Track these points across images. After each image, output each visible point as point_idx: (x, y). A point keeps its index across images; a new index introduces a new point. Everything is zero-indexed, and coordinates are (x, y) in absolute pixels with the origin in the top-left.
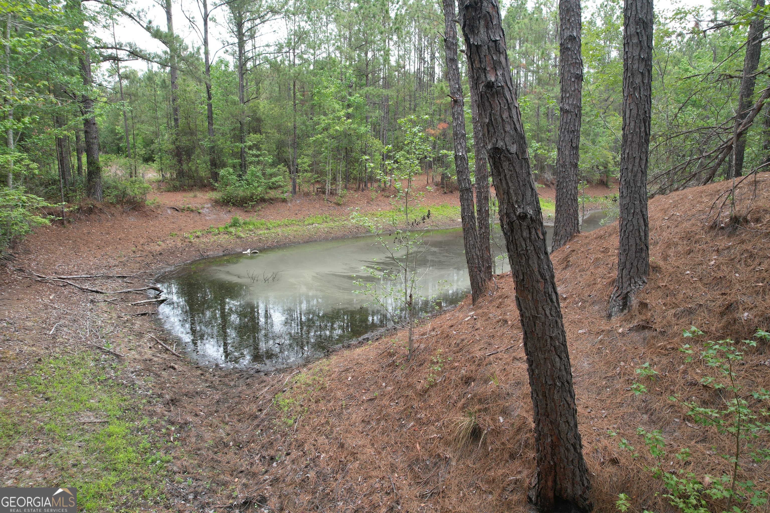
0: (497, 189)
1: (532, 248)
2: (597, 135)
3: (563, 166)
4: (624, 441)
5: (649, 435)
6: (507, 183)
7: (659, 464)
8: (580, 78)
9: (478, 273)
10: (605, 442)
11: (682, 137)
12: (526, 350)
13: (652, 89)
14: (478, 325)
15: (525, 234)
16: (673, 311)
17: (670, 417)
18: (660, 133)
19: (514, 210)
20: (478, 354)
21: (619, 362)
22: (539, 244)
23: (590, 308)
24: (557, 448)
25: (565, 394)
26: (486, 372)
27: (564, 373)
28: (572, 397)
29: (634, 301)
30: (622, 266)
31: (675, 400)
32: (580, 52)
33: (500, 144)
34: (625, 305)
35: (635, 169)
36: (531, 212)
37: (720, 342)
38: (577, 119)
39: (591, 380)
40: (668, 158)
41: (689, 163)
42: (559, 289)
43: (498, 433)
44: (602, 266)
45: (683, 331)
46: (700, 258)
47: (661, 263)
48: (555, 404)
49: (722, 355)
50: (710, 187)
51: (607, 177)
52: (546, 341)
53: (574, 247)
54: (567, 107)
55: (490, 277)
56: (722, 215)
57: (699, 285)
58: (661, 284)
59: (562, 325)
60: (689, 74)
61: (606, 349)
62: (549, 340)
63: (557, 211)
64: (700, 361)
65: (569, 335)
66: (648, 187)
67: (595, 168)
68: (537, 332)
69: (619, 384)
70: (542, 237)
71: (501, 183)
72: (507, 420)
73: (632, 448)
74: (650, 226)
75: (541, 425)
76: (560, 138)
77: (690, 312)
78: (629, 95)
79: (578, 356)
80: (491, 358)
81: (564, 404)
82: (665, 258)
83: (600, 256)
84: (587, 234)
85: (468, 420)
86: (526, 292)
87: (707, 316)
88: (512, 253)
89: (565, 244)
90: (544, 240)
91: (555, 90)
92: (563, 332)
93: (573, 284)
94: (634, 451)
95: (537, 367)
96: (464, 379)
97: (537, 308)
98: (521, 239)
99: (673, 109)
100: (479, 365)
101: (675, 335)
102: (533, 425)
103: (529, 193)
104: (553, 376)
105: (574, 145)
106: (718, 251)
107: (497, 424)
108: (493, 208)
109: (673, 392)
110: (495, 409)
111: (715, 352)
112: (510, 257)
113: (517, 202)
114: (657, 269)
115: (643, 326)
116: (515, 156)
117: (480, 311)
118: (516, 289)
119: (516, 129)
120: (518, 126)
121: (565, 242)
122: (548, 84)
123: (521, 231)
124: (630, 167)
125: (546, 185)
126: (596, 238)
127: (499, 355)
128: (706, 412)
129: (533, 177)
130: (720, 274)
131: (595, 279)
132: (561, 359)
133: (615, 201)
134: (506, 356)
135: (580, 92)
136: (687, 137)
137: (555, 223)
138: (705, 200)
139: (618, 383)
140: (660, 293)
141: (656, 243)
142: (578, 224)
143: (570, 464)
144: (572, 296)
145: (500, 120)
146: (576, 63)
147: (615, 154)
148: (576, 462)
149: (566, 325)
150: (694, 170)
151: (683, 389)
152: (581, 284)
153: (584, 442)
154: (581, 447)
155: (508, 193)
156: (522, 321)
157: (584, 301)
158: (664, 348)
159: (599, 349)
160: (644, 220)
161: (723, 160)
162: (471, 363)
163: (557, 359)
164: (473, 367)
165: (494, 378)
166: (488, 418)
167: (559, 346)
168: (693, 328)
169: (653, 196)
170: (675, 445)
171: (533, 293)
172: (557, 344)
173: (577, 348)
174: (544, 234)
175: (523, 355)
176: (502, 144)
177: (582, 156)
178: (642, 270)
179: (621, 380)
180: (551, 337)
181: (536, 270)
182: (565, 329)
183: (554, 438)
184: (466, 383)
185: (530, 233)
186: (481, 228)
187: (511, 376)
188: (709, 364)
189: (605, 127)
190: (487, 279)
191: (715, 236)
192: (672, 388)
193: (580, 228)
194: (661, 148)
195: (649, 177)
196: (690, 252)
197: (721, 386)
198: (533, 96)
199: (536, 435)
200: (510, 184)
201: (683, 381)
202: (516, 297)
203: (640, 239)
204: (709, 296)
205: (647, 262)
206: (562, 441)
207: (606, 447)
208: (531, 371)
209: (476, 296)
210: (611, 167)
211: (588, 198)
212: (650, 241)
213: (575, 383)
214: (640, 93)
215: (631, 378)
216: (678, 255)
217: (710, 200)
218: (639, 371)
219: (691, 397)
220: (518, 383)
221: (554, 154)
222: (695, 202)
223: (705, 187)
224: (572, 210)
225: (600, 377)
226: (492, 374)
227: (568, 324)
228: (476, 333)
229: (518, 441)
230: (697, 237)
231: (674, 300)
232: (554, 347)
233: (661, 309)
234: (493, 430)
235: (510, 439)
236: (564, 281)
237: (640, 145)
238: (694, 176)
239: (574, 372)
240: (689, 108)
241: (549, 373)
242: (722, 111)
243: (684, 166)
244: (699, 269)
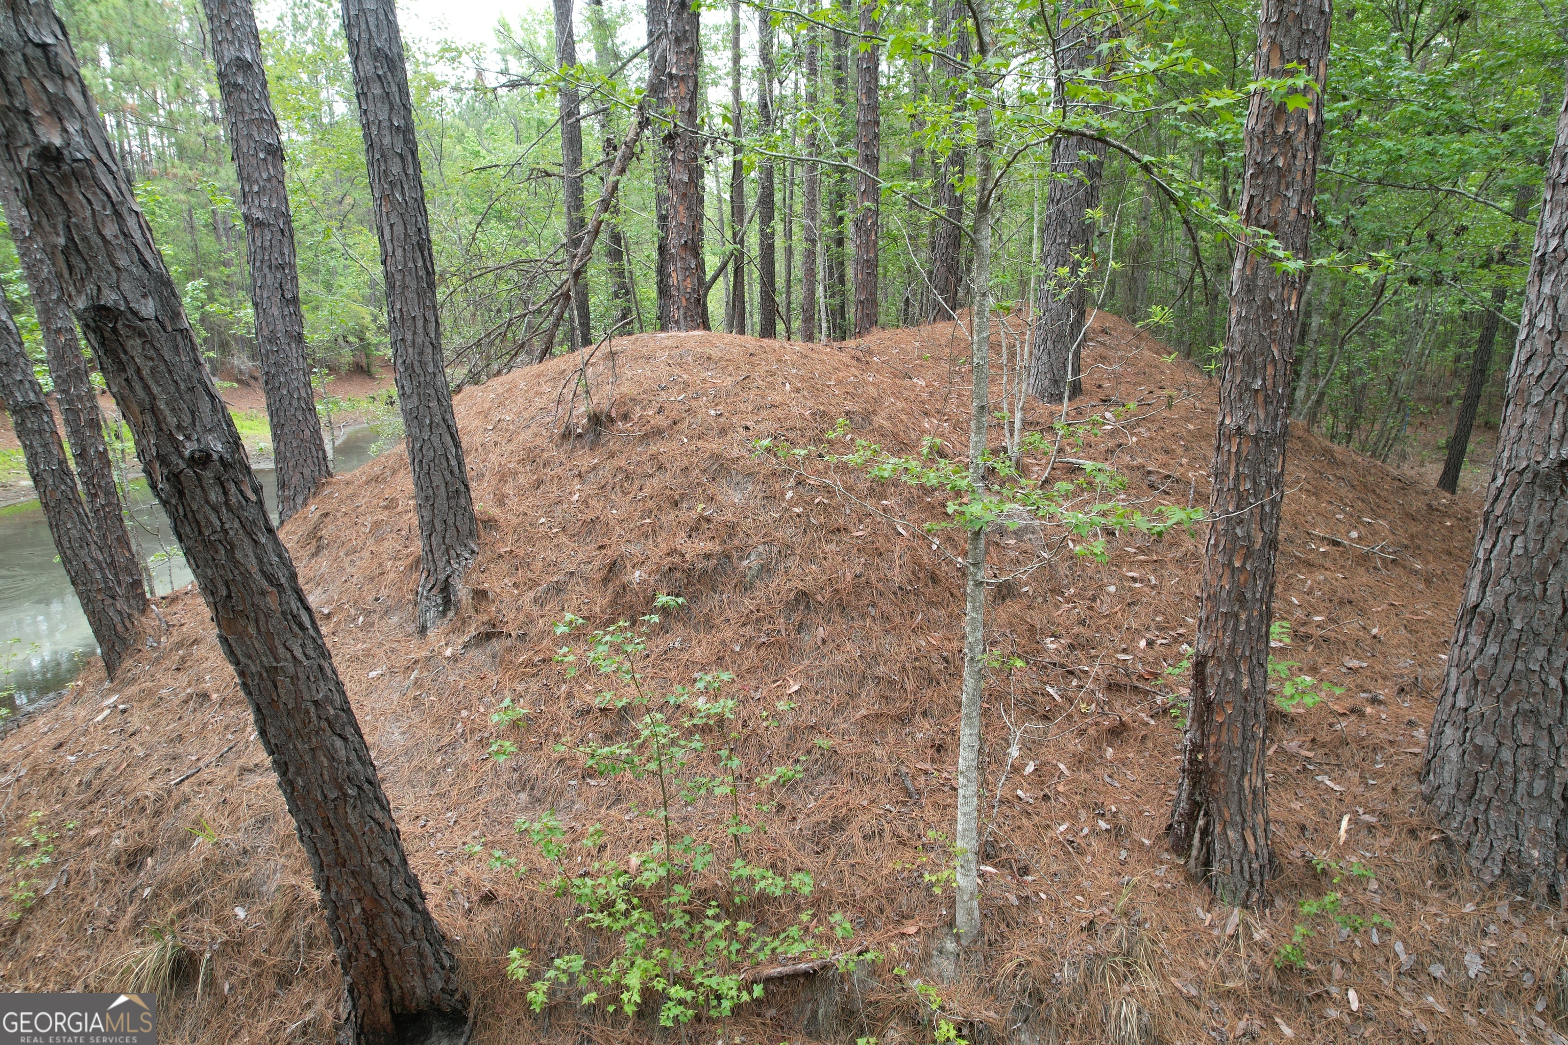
0: (122, 402)
1: (237, 525)
2: (332, 272)
3: (272, 340)
4: (498, 853)
5: (537, 826)
6: (147, 388)
7: (561, 869)
8: (276, 152)
9: (109, 601)
10: (464, 870)
11: (491, 276)
12: (267, 743)
13: (424, 184)
14: (135, 722)
15: (215, 496)
16: (531, 594)
17: (562, 782)
18: (453, 269)
19: (178, 447)
20: (150, 790)
21: (458, 712)
22: (251, 513)
23: (383, 623)
24: (378, 921)
25: (369, 807)
26: (179, 823)
27: (358, 766)
28: (385, 808)
29: (462, 592)
30: (429, 529)
31: (563, 748)
32: (267, 98)
33: (110, 298)
34: (447, 602)
35: (419, 340)
36: (219, 447)
37: (611, 629)
38: (286, 241)
39: (414, 763)
40: (474, 315)
41: (509, 325)
42: (313, 600)
43: (239, 944)
44: (390, 536)
45: (554, 624)
46: (557, 493)
47: (496, 512)
48: (353, 835)
49: (617, 649)
50: (551, 365)
51: (367, 356)
52: (307, 712)
53: (327, 508)
54: (259, 215)
55: (144, 606)
56: (575, 413)
57: (564, 539)
58: (502, 551)
59: (334, 672)
60: (483, 163)
61: (428, 695)
62: (312, 709)
63: (275, 436)
64: (588, 670)
65: (350, 687)
66: (448, 371)
67: (340, 340)
68: (284, 699)
69: (466, 753)
70: (253, 498)
71: (131, 388)
72: (254, 908)
73: (513, 860)
74: (464, 445)
75: (334, 888)
76: (255, 280)
77: (558, 589)
78: (384, 197)
79: (379, 724)
80: (186, 787)
81: (371, 829)
82: (501, 501)
83: (383, 516)
84: (348, 476)
85: (155, 947)
86: (242, 622)
87: (584, 590)
88: (191, 543)
89: (305, 504)
90: (260, 503)
91: (223, 173)
92: (339, 684)
93: (338, 583)
94: (518, 864)
95: (298, 773)
96: (124, 858)
97: (273, 651)
98: (207, 508)
99: (467, 223)
100: (157, 813)
101: (542, 635)
102: (317, 895)
103: (205, 405)
104: (336, 780)
105: (289, 296)
106: (580, 475)
107: (234, 926)
108: (118, 445)
109: (558, 736)
110: (219, 896)
111: (606, 647)
112: (188, 553)
113: (179, 427)
114: (490, 523)
115: (487, 634)
116: (154, 325)
117: (134, 689)
118: (217, 619)
119: (145, 264)
120: (148, 257)
121: (306, 499)
122: (203, 158)
123: (203, 490)
124: (409, 337)
125: (239, 381)
126: (367, 483)
127: (205, 776)
128: (612, 753)
129: (208, 367)
130: (590, 515)
131: (380, 565)
132: (345, 739)
133: (392, 403)
134: (220, 772)
135: (281, 182)
136: (498, 278)
137: (277, 462)
138: (546, 388)
139: (465, 751)
140: (505, 567)
141: (481, 477)
142: (325, 458)
143: (410, 939)
144: (340, 607)
145: (96, 240)
146: (262, 119)
147: (376, 311)
148: (420, 931)
149: (340, 669)
150: (520, 336)
151: (572, 727)
152: (354, 580)
153: (427, 887)
154: (423, 897)
155: (154, 410)
156: (245, 685)
157: (368, 613)
158: (529, 663)
159: (415, 698)
160: (452, 436)
161: (560, 317)
162: (135, 816)
163: (339, 743)
164: (143, 823)
165: (202, 829)
166: (206, 924)
167: (337, 716)
168: (569, 616)
169: (459, 389)
170: (578, 826)
171: (257, 621)
172: (332, 712)
173: (373, 709)
174: (257, 490)
175: (263, 757)
176: (114, 297)
177: (309, 317)
178: (465, 530)
179: (468, 746)
180: (316, 703)
181: (254, 569)
182: (341, 678)
183: (366, 903)
184: (130, 866)
185: (225, 493)
186: (96, 495)
187: (243, 811)
188: (602, 670)
189: (346, 256)
190: (136, 614)
191: (572, 451)
192: (555, 730)
193: (331, 466)
194: (459, 298)
195: (446, 353)
196: (539, 483)
197: (625, 701)
198: (170, 185)
199: (326, 912)
200: (156, 390)
201: (569, 713)
202: (220, 636)
203: (452, 472)
204: (581, 555)
205: (472, 514)
206: (384, 902)
207: (468, 879)
208: (288, 785)
209: (114, 657)
210: (371, 337)
211: (336, 403)
212: (470, 474)
213: (384, 780)
214: (403, 194)
215: (486, 735)
216: (521, 492)
217: (555, 387)
218: (496, 718)
219: (586, 734)
220: (264, 820)
221: (247, 313)
222: (531, 394)
223: (542, 367)
224: (307, 432)
225: (430, 752)
226: (196, 822)
227: (345, 665)
228: (133, 743)
229: (291, 941)
230: (546, 455)
231: (530, 575)
232: (327, 720)
233: (512, 595)
234: (226, 943)
235: (271, 945)
236: (319, 580)
237: (420, 294)
238: (522, 346)
239: (376, 758)
240: (493, 223)
241: (326, 778)
242: (545, 232)
243: (503, 329)
244: (558, 512)
